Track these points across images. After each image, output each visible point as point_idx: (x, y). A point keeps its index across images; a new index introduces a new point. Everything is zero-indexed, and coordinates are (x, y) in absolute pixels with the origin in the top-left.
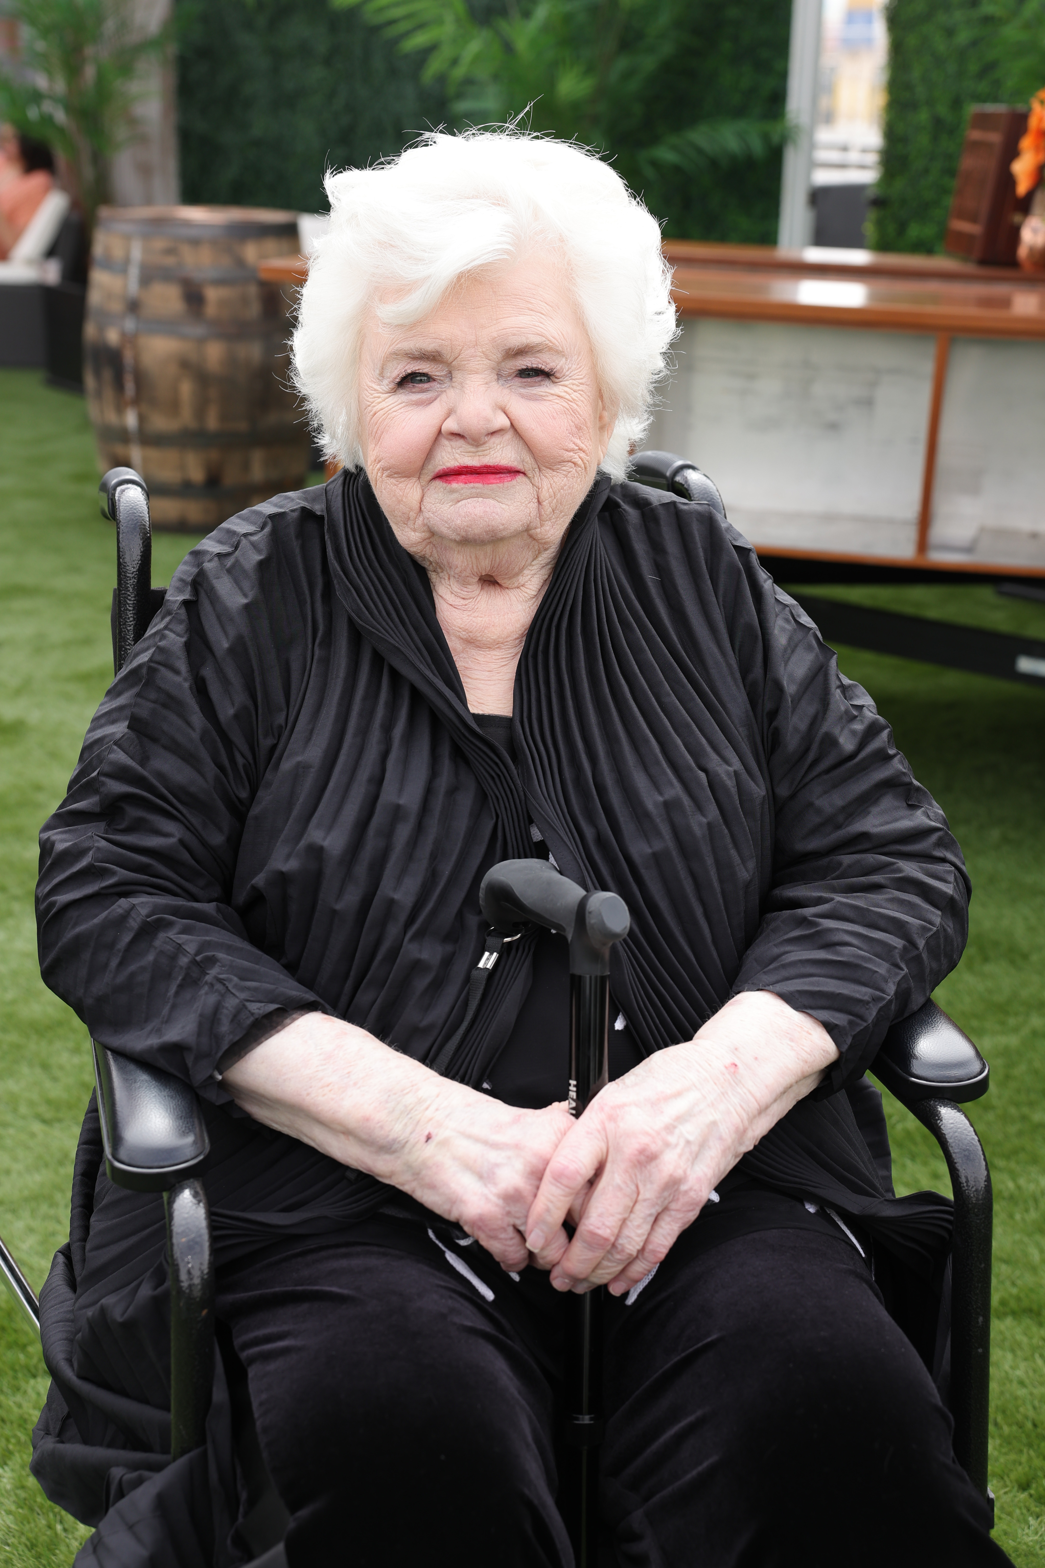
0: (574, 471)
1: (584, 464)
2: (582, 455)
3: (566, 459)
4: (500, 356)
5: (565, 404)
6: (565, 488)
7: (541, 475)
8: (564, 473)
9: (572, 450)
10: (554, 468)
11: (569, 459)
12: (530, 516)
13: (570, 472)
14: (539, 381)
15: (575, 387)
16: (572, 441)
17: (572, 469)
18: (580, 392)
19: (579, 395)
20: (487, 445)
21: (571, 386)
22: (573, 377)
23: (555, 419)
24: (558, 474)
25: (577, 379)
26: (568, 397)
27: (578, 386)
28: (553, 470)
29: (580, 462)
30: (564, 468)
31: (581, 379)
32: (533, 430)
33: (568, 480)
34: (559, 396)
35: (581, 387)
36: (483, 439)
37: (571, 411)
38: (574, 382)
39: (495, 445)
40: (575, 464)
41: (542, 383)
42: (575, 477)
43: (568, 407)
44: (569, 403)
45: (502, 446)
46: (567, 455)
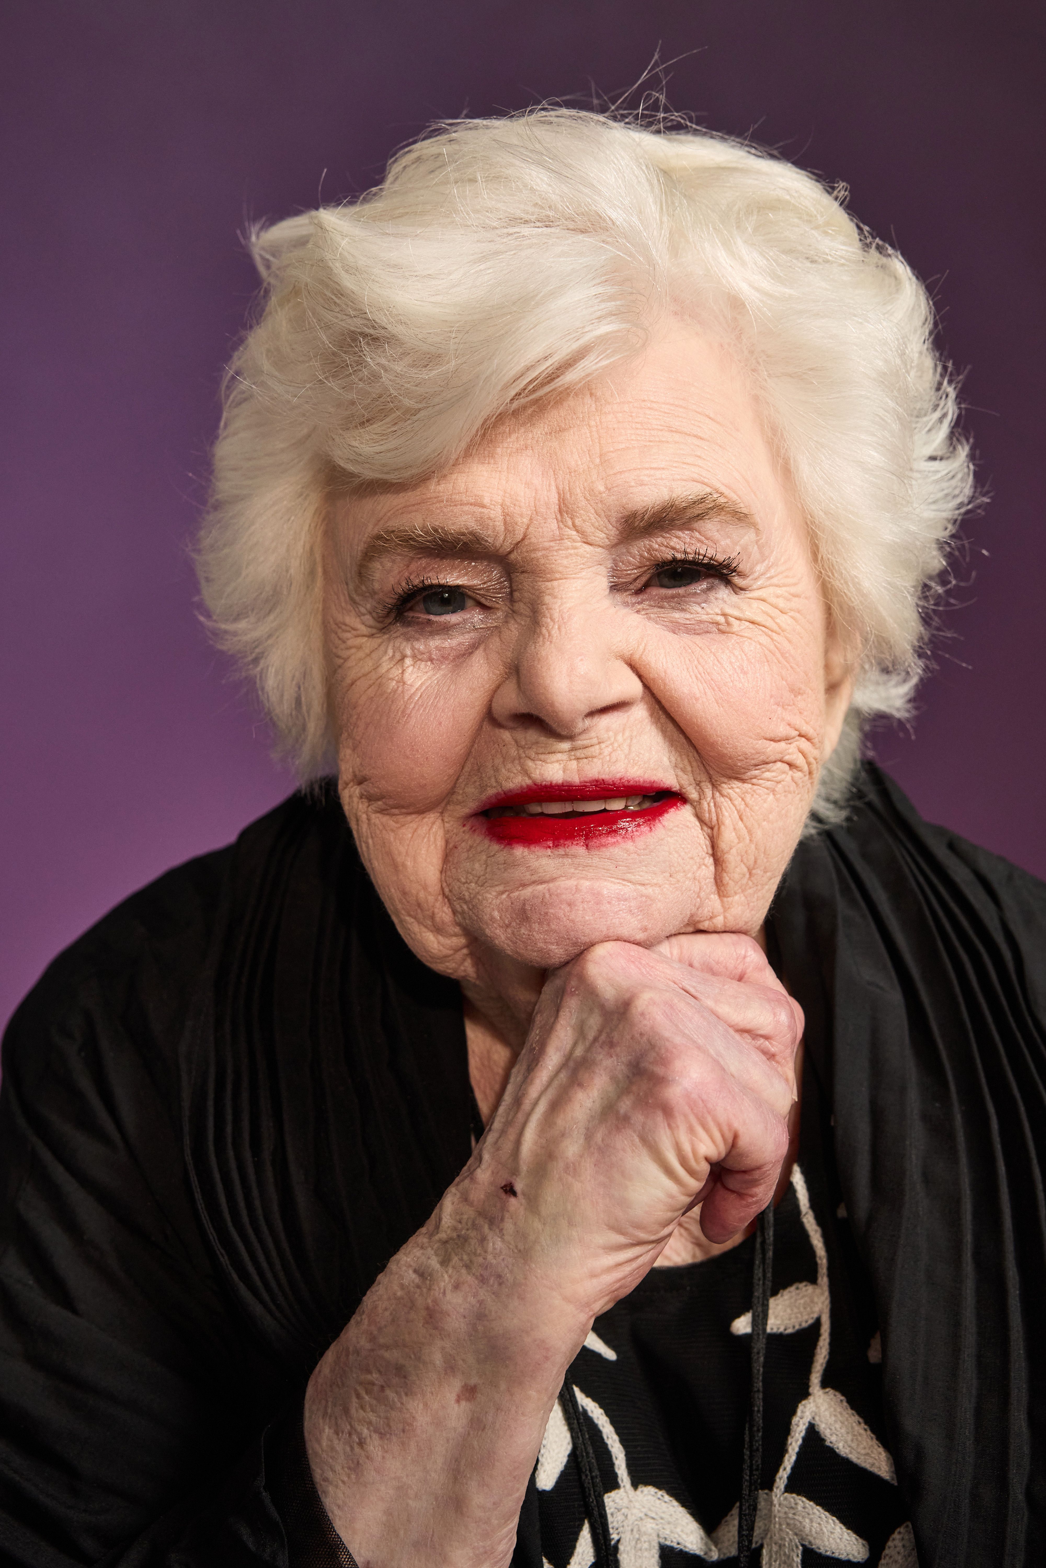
0: (788, 779)
1: (809, 764)
2: (804, 744)
3: (772, 758)
4: (613, 532)
5: (764, 640)
6: (771, 816)
7: (717, 794)
8: (768, 784)
9: (787, 739)
10: (745, 777)
11: (778, 756)
12: (699, 896)
13: (778, 782)
14: (705, 591)
15: (781, 603)
16: (783, 719)
17: (784, 776)
18: (792, 613)
19: (790, 621)
20: (593, 734)
21: (773, 600)
22: (775, 581)
23: (745, 673)
24: (755, 787)
25: (785, 585)
26: (769, 623)
27: (788, 600)
28: (743, 781)
29: (800, 761)
30: (767, 775)
31: (795, 584)
32: (697, 699)
33: (777, 800)
34: (753, 623)
35: (795, 603)
36: (580, 725)
37: (778, 655)
38: (779, 591)
39: (611, 734)
40: (791, 765)
41: (712, 595)
42: (790, 792)
43: (772, 647)
44: (774, 635)
45: (627, 734)
46: (772, 749)
